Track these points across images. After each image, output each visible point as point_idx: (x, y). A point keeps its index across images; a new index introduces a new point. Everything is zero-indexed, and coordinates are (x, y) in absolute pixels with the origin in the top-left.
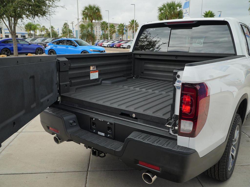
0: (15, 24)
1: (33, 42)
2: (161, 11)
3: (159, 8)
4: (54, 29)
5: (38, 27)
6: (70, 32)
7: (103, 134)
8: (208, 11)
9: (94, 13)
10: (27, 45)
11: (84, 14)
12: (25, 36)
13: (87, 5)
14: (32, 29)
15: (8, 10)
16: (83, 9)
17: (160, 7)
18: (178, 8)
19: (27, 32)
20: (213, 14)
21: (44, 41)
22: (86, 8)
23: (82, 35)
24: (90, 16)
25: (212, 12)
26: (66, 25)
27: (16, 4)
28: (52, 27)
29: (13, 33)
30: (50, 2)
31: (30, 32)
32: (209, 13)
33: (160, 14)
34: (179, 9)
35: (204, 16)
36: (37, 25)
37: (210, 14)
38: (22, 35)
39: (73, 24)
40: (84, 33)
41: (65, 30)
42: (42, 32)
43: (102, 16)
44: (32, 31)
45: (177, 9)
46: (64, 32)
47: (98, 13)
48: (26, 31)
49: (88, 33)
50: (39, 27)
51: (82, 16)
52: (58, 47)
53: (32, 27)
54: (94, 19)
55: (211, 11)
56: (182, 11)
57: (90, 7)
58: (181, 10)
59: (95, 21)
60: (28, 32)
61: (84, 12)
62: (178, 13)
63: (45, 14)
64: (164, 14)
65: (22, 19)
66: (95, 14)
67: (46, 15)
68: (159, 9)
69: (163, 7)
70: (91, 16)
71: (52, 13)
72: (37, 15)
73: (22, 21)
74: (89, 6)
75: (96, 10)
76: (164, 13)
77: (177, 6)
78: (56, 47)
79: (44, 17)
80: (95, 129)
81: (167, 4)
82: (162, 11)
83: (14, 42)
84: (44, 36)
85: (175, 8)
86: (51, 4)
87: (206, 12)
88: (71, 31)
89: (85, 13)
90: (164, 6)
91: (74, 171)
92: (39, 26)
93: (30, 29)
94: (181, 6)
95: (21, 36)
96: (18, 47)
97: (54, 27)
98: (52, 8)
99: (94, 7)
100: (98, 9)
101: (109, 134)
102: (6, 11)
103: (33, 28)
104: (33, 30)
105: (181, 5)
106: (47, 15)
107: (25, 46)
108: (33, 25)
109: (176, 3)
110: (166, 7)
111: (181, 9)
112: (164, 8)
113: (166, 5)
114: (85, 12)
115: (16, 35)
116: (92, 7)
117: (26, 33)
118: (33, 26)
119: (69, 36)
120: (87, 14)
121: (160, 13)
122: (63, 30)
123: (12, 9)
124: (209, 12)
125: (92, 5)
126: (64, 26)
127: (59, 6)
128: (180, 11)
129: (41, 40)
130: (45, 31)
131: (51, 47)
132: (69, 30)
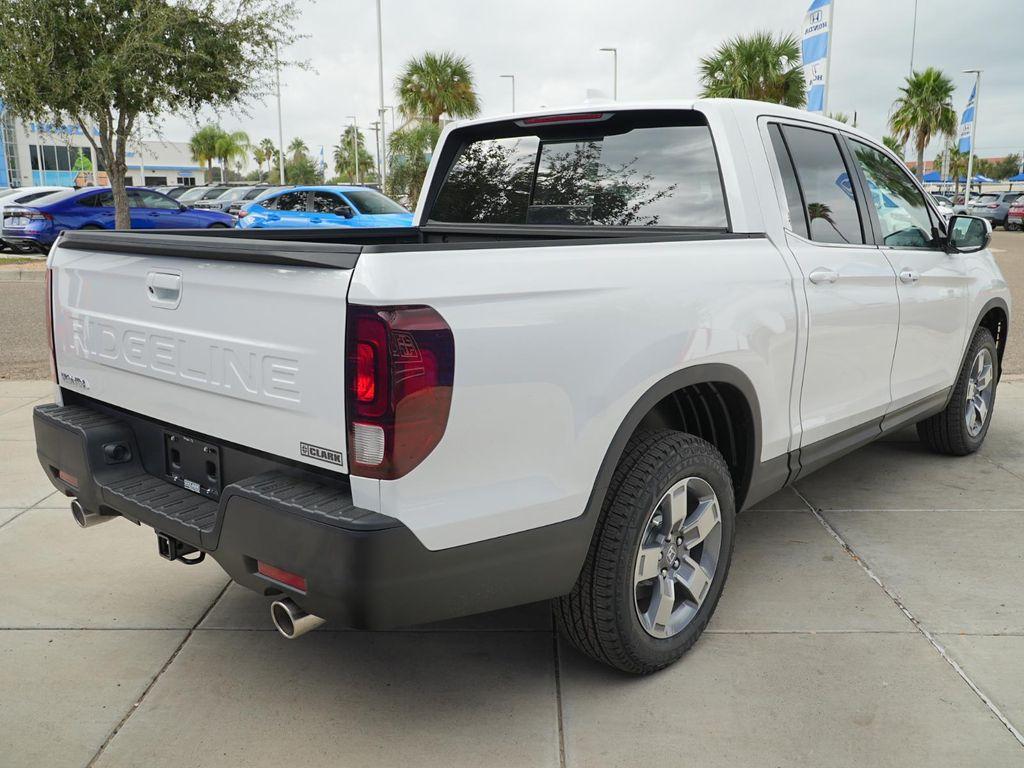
0: (124, 132)
1: (210, 202)
2: (712, 74)
3: (708, 63)
4: (306, 152)
5: (240, 143)
6: (366, 162)
7: (195, 487)
8: (922, 70)
9: (446, 85)
10: (174, 212)
11: (404, 92)
12: (193, 180)
13: (419, 57)
14: (217, 150)
15: (93, 80)
16: (403, 72)
17: (709, 60)
18: (784, 59)
19: (197, 165)
20: (946, 82)
21: (253, 198)
22: (416, 69)
23: (396, 175)
24: (429, 97)
25: (939, 75)
26: (351, 137)
27: (124, 58)
28: (298, 145)
29: (114, 166)
30: (255, 48)
31: (210, 164)
32: (928, 81)
33: (708, 87)
34: (786, 65)
35: (907, 91)
36: (236, 135)
37: (934, 81)
38: (184, 176)
39: (377, 130)
40: (402, 167)
41: (346, 154)
42: (260, 163)
43: (477, 97)
44: (217, 159)
45: (777, 64)
46: (342, 165)
47: (462, 85)
48: (195, 159)
49: (416, 164)
50: (245, 143)
51: (400, 97)
52: (282, 219)
53: (217, 146)
54: (444, 111)
55: (936, 69)
56: (800, 73)
57: (431, 62)
58: (795, 69)
59: (450, 115)
60: (202, 164)
61: (406, 81)
62: (783, 80)
63: (237, 92)
64: (723, 85)
65: (151, 114)
66: (450, 89)
67: (239, 95)
68: (706, 68)
69: (720, 57)
70: (432, 99)
71: (264, 90)
72: (209, 99)
73: (151, 122)
74: (428, 58)
75: (454, 73)
76: (727, 83)
77: (780, 55)
78: (276, 218)
79: (234, 103)
80: (177, 472)
81: (738, 48)
82: (719, 75)
83: (116, 199)
84: (269, 180)
85: (770, 59)
86: (261, 54)
87: (916, 75)
88: (370, 158)
89: (408, 86)
90: (727, 55)
91: (149, 626)
92: (242, 140)
93: (210, 153)
94: (797, 51)
95: (180, 180)
96: (132, 220)
97: (306, 143)
98: (264, 72)
99: (447, 63)
100: (460, 72)
101: (211, 485)
102: (85, 86)
103: (220, 149)
104: (220, 158)
105: (795, 47)
106: (245, 98)
107: (163, 217)
108: (222, 137)
109: (776, 40)
110: (734, 61)
111: (795, 64)
112: (728, 63)
113: (733, 47)
114: (409, 82)
115: (127, 175)
116: (436, 61)
117: (196, 170)
118: (220, 140)
119: (362, 180)
120: (418, 93)
121: (708, 81)
122: (338, 156)
123: (106, 75)
124: (928, 75)
125: (438, 54)
126: (343, 141)
127: (289, 61)
128: (792, 72)
129: (244, 194)
130: (272, 158)
131: (257, 219)
132: (362, 154)
